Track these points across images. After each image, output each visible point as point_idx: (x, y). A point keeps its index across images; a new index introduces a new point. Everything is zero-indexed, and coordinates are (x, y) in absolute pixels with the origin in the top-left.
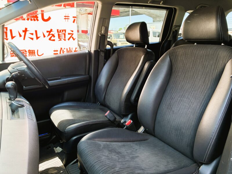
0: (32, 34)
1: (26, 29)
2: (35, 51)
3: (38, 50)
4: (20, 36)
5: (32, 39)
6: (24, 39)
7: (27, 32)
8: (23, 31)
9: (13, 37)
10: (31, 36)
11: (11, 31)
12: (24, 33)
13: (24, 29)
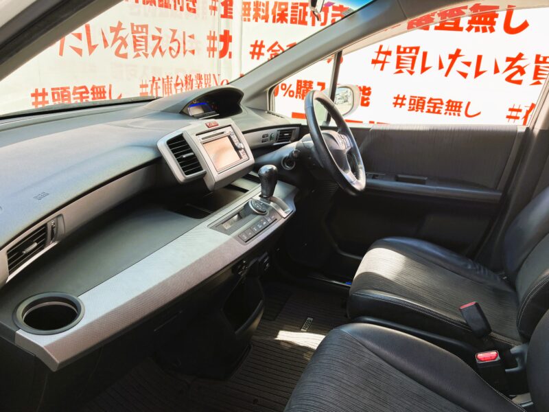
0: (468, 64)
1: (458, 51)
2: (462, 105)
3: (469, 103)
4: (441, 67)
5: (465, 75)
6: (446, 75)
7: (459, 60)
8: (451, 56)
9: (424, 69)
10: (465, 69)
11: (425, 54)
12: (451, 60)
13: (453, 52)
